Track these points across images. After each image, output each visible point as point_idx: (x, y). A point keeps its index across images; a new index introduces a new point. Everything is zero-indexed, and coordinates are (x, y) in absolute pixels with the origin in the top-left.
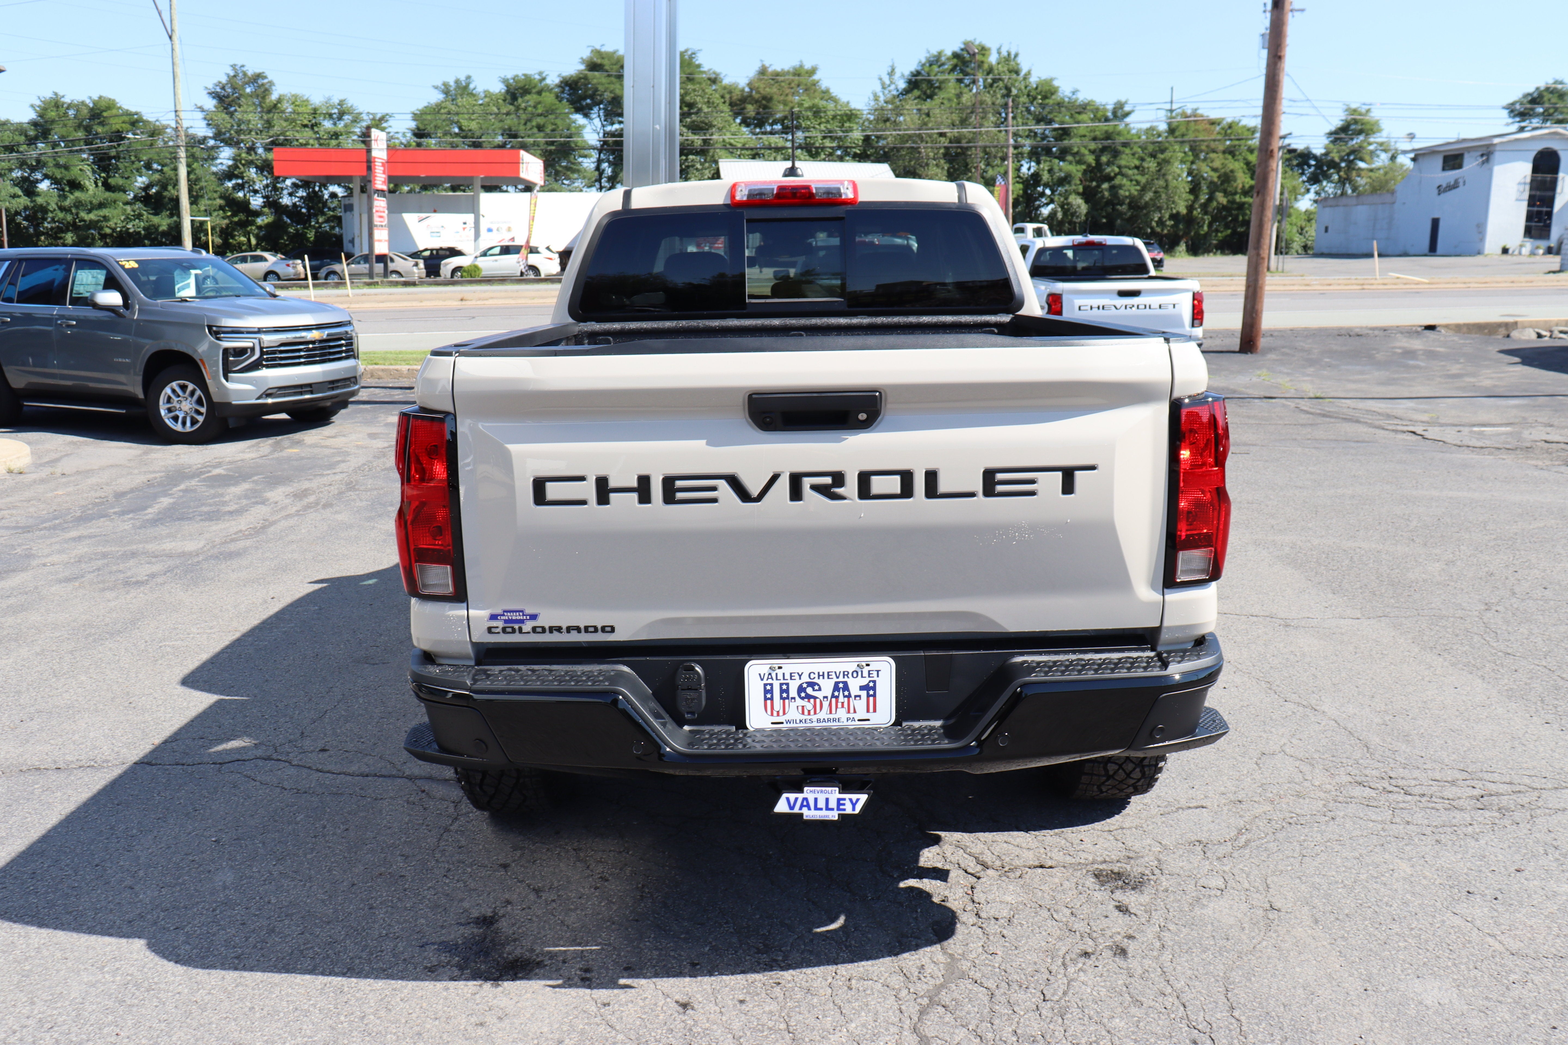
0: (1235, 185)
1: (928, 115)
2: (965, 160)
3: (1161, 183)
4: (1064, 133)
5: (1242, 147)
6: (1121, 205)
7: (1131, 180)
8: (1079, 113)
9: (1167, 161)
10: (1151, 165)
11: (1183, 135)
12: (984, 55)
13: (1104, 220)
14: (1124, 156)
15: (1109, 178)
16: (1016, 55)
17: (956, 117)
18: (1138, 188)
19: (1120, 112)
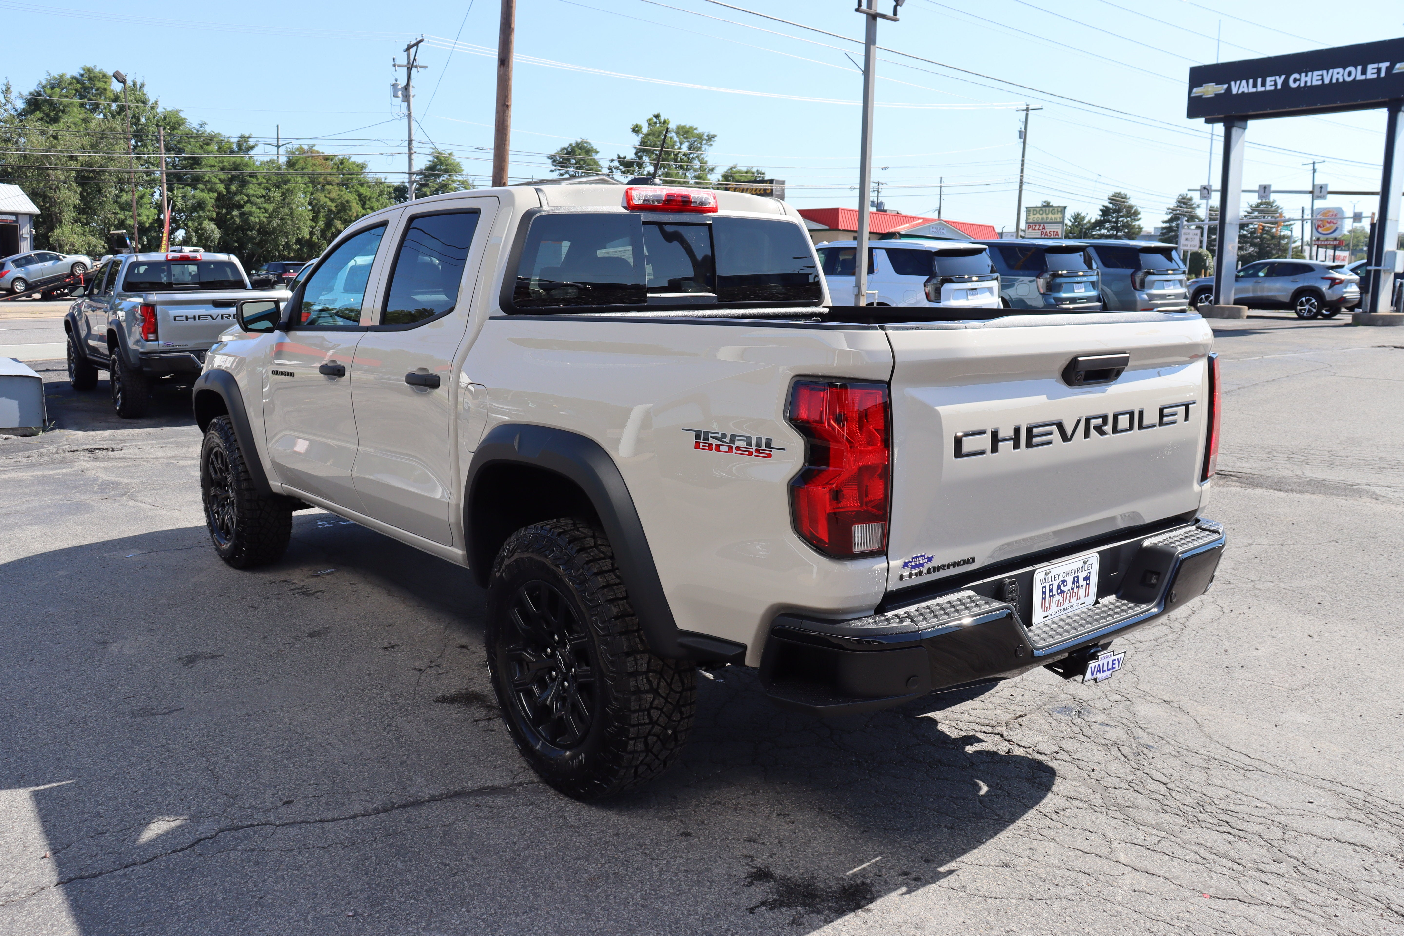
0: (350, 213)
1: (55, 137)
2: (97, 185)
3: (286, 210)
4: (195, 162)
5: (354, 181)
6: (251, 231)
7: (260, 208)
8: (208, 144)
9: (290, 191)
10: (277, 195)
11: (303, 169)
12: (105, 82)
13: (236, 245)
14: (251, 186)
15: (240, 207)
16: (142, 86)
17: (86, 141)
18: (267, 215)
19: (244, 145)
